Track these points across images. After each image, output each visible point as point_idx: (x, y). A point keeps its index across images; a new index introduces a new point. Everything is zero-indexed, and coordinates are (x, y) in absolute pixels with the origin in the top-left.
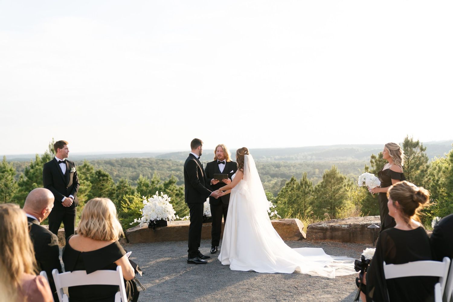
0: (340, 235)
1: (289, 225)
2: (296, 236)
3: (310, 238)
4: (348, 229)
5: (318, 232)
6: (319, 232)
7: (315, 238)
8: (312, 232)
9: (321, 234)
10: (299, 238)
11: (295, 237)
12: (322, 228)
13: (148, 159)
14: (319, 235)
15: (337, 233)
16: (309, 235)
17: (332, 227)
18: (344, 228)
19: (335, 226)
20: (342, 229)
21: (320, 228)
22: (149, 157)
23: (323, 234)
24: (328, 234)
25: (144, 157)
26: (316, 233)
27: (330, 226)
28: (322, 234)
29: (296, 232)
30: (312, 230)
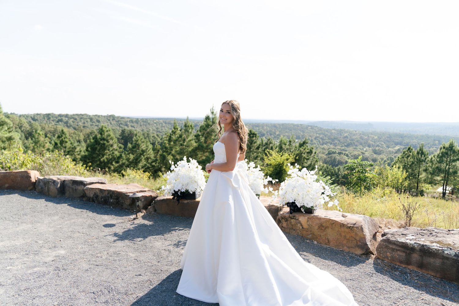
0: (438, 264)
1: (350, 227)
2: (358, 246)
3: (381, 255)
4: (456, 258)
5: (397, 250)
6: (399, 250)
7: (390, 257)
8: (387, 247)
9: (401, 255)
10: (363, 252)
11: (357, 249)
12: (404, 245)
13: (301, 125)
14: (398, 255)
15: (431, 260)
16: (380, 251)
17: (425, 249)
18: (447, 256)
19: (429, 248)
20: (443, 256)
21: (400, 245)
22: (302, 123)
23: (406, 255)
24: (415, 257)
25: (298, 123)
26: (393, 250)
27: (420, 244)
28: (404, 254)
29: (360, 241)
30: (387, 244)
